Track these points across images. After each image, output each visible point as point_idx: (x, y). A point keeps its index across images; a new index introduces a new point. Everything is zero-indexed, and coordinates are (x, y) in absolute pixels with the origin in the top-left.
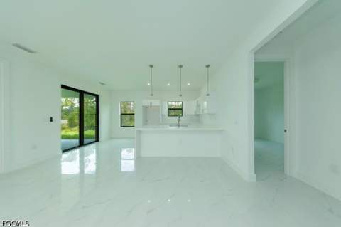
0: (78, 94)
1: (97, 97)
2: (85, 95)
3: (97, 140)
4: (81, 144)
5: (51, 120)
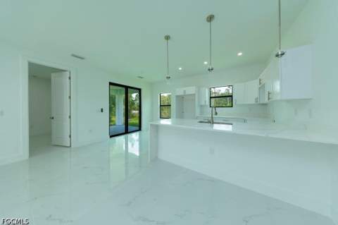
0: (124, 89)
1: (140, 90)
2: (129, 89)
3: (140, 129)
4: (127, 132)
5: (102, 111)
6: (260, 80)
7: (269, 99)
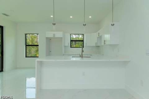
1: (2, 28)
6: (99, 33)
7: (105, 43)
